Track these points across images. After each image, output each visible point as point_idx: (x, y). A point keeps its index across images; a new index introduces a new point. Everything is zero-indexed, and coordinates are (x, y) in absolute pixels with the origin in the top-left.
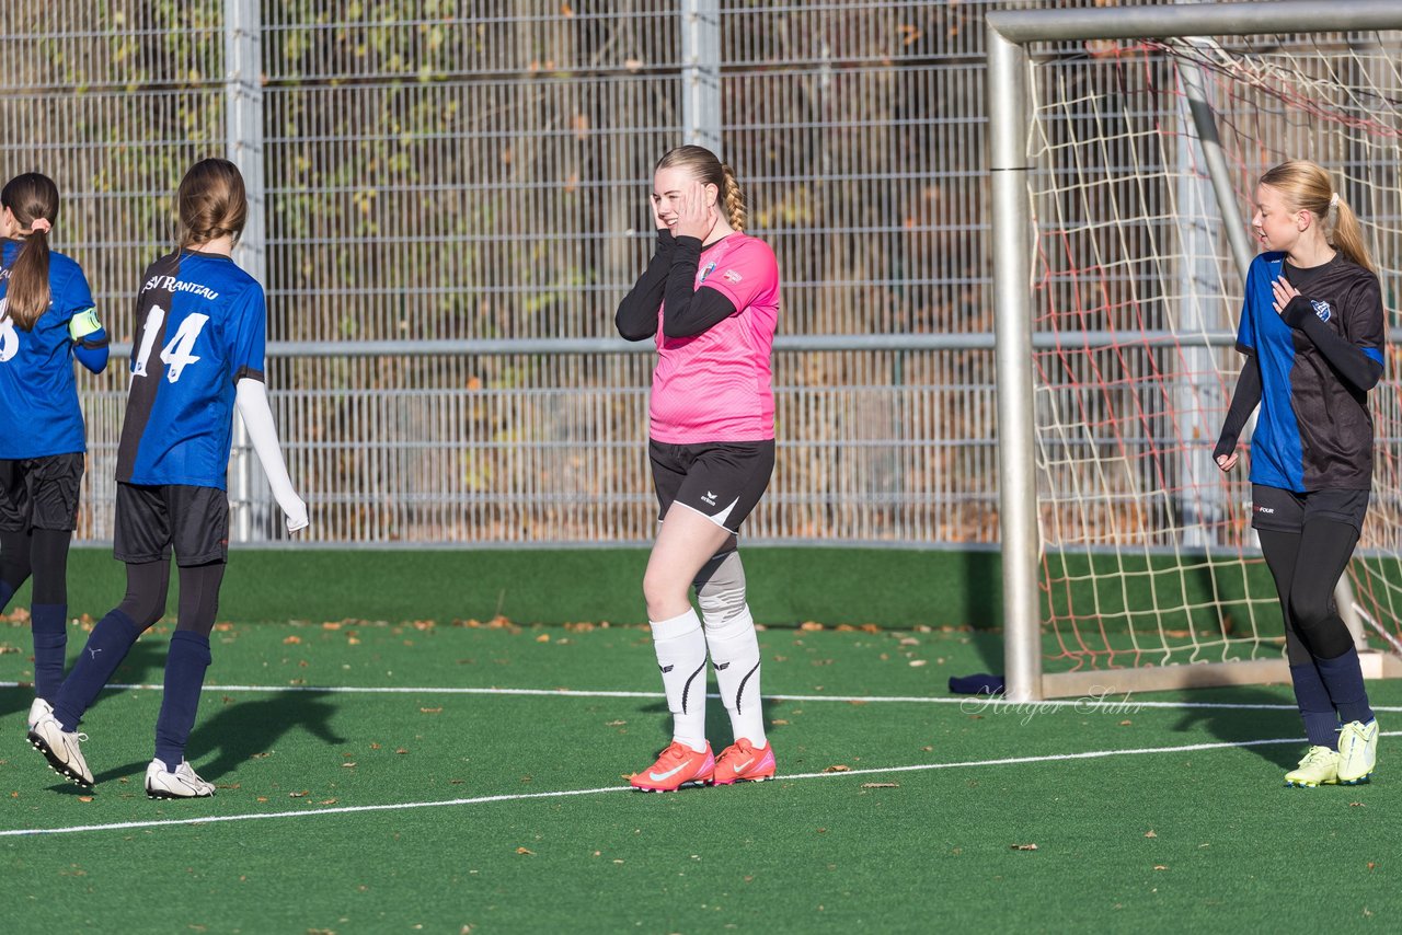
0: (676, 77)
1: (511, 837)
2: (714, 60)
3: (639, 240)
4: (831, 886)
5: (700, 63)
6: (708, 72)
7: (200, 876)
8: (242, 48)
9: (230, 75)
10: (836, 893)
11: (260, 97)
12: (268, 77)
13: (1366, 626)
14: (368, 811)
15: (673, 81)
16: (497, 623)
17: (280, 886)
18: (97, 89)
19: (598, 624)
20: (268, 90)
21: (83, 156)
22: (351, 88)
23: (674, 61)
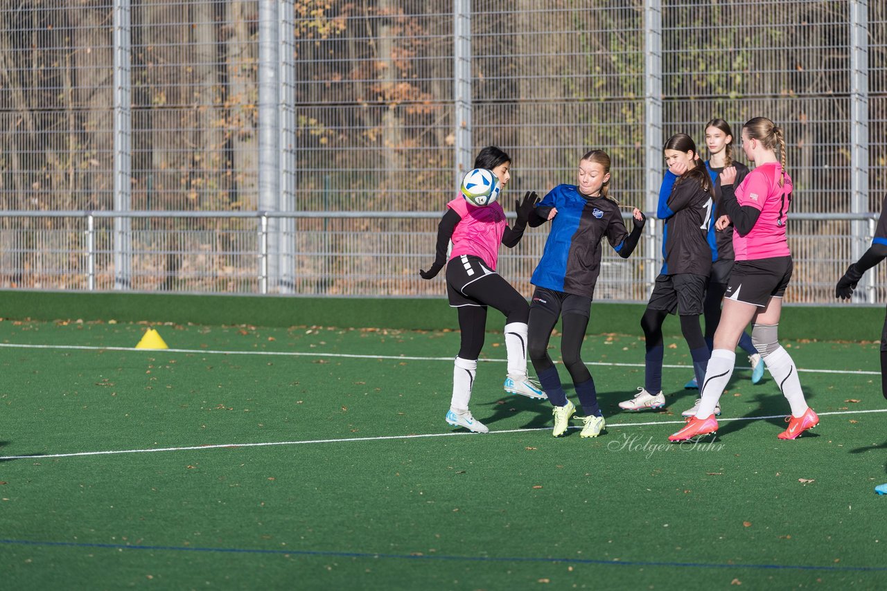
0: (848, 98)
2: (865, 91)
3: (830, 170)
5: (859, 92)
6: (863, 96)
8: (653, 82)
9: (648, 94)
11: (661, 104)
12: (665, 96)
15: (847, 100)
18: (588, 100)
19: (812, 340)
20: (665, 101)
21: (578, 129)
22: (701, 101)
23: (847, 91)
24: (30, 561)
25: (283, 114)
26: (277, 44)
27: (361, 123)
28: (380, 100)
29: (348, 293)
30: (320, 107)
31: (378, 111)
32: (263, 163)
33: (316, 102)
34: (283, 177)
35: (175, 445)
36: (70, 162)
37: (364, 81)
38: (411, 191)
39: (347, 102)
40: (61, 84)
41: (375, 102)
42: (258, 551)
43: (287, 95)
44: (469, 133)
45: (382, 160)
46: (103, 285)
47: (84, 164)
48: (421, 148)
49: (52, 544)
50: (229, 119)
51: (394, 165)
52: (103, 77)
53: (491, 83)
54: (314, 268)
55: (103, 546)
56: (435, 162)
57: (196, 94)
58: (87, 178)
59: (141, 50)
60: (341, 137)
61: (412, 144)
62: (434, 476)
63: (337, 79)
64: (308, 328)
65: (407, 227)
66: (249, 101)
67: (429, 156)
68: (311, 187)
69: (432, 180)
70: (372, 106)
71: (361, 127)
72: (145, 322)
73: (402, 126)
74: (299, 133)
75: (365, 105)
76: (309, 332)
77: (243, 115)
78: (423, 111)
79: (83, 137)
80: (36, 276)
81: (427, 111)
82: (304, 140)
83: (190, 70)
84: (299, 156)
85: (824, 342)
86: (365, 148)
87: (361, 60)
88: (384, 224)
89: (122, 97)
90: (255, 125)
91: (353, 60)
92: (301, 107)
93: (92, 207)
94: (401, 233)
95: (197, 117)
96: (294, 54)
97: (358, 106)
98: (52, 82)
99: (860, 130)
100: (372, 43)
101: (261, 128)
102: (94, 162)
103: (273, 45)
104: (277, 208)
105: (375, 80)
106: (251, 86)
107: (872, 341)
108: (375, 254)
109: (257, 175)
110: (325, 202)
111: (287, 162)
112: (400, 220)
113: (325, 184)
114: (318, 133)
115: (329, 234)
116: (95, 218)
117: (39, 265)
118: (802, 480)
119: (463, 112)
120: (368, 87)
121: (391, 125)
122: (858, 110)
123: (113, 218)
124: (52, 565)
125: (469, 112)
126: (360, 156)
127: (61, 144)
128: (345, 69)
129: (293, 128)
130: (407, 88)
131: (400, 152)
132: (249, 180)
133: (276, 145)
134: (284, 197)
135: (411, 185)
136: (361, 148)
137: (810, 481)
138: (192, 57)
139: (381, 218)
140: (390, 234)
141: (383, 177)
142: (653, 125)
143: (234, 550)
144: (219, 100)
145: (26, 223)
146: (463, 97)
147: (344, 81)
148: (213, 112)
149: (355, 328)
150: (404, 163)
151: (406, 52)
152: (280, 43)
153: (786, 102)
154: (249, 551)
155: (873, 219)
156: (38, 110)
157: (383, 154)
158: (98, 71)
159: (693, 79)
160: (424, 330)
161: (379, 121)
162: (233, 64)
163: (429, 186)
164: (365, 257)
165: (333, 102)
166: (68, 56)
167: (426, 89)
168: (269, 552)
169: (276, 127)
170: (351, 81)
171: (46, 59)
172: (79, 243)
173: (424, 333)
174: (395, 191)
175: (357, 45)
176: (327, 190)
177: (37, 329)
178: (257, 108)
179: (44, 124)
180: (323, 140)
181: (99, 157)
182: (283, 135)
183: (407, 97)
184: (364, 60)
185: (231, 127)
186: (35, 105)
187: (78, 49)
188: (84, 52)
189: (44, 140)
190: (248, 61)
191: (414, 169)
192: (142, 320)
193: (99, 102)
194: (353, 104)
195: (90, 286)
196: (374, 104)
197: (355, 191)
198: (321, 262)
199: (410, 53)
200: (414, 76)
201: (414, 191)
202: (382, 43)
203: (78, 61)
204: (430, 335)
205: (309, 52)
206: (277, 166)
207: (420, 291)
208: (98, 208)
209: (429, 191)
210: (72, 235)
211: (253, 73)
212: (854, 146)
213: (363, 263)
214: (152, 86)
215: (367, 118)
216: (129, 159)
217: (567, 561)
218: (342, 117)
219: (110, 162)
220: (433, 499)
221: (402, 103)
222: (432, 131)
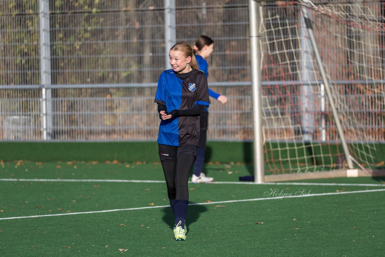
0: (163, 11)
1: (119, 221)
2: (174, 7)
3: (153, 56)
4: (207, 234)
5: (170, 8)
6: (172, 10)
7: (33, 232)
8: (44, 4)
9: (41, 11)
10: (208, 236)
11: (49, 17)
12: (51, 12)
13: (353, 162)
14: (80, 214)
15: (162, 13)
16: (115, 162)
17: (55, 235)
18: (4, 15)
19: (142, 162)
20: (52, 15)
22: (73, 15)
23: (163, 7)
99: (170, 31)
122: (170, 19)
142: (44, 30)
153: (125, 15)
212: (167, 41)
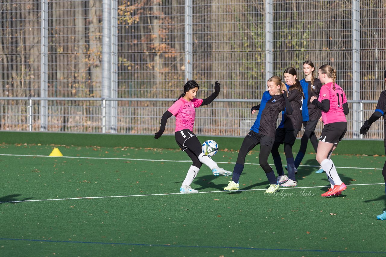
0: (351, 51)
2: (359, 48)
3: (344, 82)
5: (356, 49)
6: (358, 50)
8: (269, 44)
9: (267, 49)
11: (272, 53)
12: (274, 50)
18: (241, 52)
20: (274, 52)
21: (237, 64)
22: (289, 52)
23: (351, 48)
24: (3, 247)
25: (112, 57)
26: (110, 27)
27: (145, 61)
28: (154, 51)
29: (140, 133)
30: (128, 54)
31: (152, 56)
32: (104, 77)
33: (126, 52)
34: (112, 84)
35: (65, 197)
36: (22, 76)
37: (147, 43)
38: (166, 90)
39: (140, 52)
40: (18, 43)
41: (151, 52)
42: (100, 243)
43: (114, 49)
44: (191, 65)
45: (154, 77)
46: (36, 129)
47: (28, 78)
48: (171, 71)
49: (12, 239)
50: (90, 59)
51: (159, 79)
52: (36, 40)
53: (201, 44)
54: (125, 122)
55: (35, 240)
56: (177, 77)
57: (76, 48)
58: (29, 83)
59: (53, 29)
60: (137, 66)
61: (167, 70)
62: (175, 211)
63: (135, 42)
64: (122, 148)
65: (165, 105)
66: (98, 51)
67: (174, 75)
68: (124, 88)
69: (175, 85)
70: (150, 54)
71: (146, 62)
72: (53, 145)
73: (163, 62)
74: (119, 65)
75: (147, 53)
76: (123, 149)
77: (95, 57)
78: (172, 56)
79: (28, 66)
80: (7, 125)
81: (173, 56)
82: (121, 68)
83: (73, 38)
84: (119, 74)
85: (341, 155)
86: (147, 72)
87: (145, 34)
88: (155, 104)
89: (44, 49)
90: (101, 61)
91: (142, 34)
92: (120, 54)
93: (31, 96)
94: (162, 108)
95: (76, 58)
96: (117, 32)
97: (144, 54)
98: (15, 42)
99: (356, 65)
100: (150, 27)
101: (103, 62)
102: (32, 77)
103: (108, 28)
104: (110, 97)
105: (151, 43)
106: (99, 45)
107: (361, 155)
108: (151, 116)
109: (101, 83)
110: (130, 94)
111: (114, 77)
112: (162, 102)
113: (130, 86)
114: (127, 65)
115: (132, 108)
116: (32, 100)
117: (9, 120)
118: (332, 214)
119: (189, 56)
120: (148, 45)
121: (158, 62)
122: (356, 56)
123: (40, 100)
124: (13, 249)
125: (191, 56)
126: (145, 75)
127: (18, 69)
128: (139, 38)
129: (117, 63)
130: (165, 46)
131: (162, 73)
132: (98, 85)
133: (109, 70)
134: (112, 92)
135: (166, 87)
136: (145, 72)
137: (335, 214)
138: (74, 32)
139: (154, 101)
140: (157, 108)
141: (155, 84)
142: (269, 62)
143: (90, 243)
144: (85, 51)
145: (3, 103)
146: (189, 50)
147: (138, 43)
148: (83, 56)
149: (143, 148)
150: (163, 78)
151: (164, 31)
152: (112, 26)
153: (325, 53)
154: (96, 243)
155: (362, 102)
156: (9, 54)
157: (155, 74)
158: (34, 38)
159: (286, 43)
160: (171, 149)
161: (153, 60)
162: (92, 35)
163: (174, 87)
164: (147, 118)
165: (134, 52)
166: (21, 32)
167: (173, 46)
168: (105, 243)
169: (109, 62)
170: (141, 43)
171: (12, 33)
172: (25, 111)
173: (171, 150)
174: (160, 90)
175: (144, 27)
176: (131, 89)
177: (7, 148)
178: (102, 54)
179: (11, 60)
180: (129, 68)
181: (35, 74)
182: (112, 66)
183: (165, 50)
184: (147, 34)
185: (91, 62)
186: (7, 52)
187: (26, 28)
188: (28, 30)
189: (11, 67)
190: (98, 34)
191: (168, 80)
192: (52, 144)
193: (34, 51)
194: (142, 53)
195: (30, 129)
196: (151, 53)
197: (143, 89)
198: (128, 120)
199: (166, 31)
200: (168, 41)
201: (168, 90)
202: (154, 27)
203: (26, 33)
204: (174, 151)
205: (124, 31)
206: (110, 79)
207: (170, 132)
208: (34, 96)
209: (174, 90)
210: (22, 108)
211: (100, 39)
212: (354, 71)
213: (146, 120)
214: (57, 44)
215: (148, 59)
216: (47, 76)
217: (231, 248)
218: (138, 58)
219: (39, 77)
220: (175, 221)
221: (163, 52)
222: (175, 64)
